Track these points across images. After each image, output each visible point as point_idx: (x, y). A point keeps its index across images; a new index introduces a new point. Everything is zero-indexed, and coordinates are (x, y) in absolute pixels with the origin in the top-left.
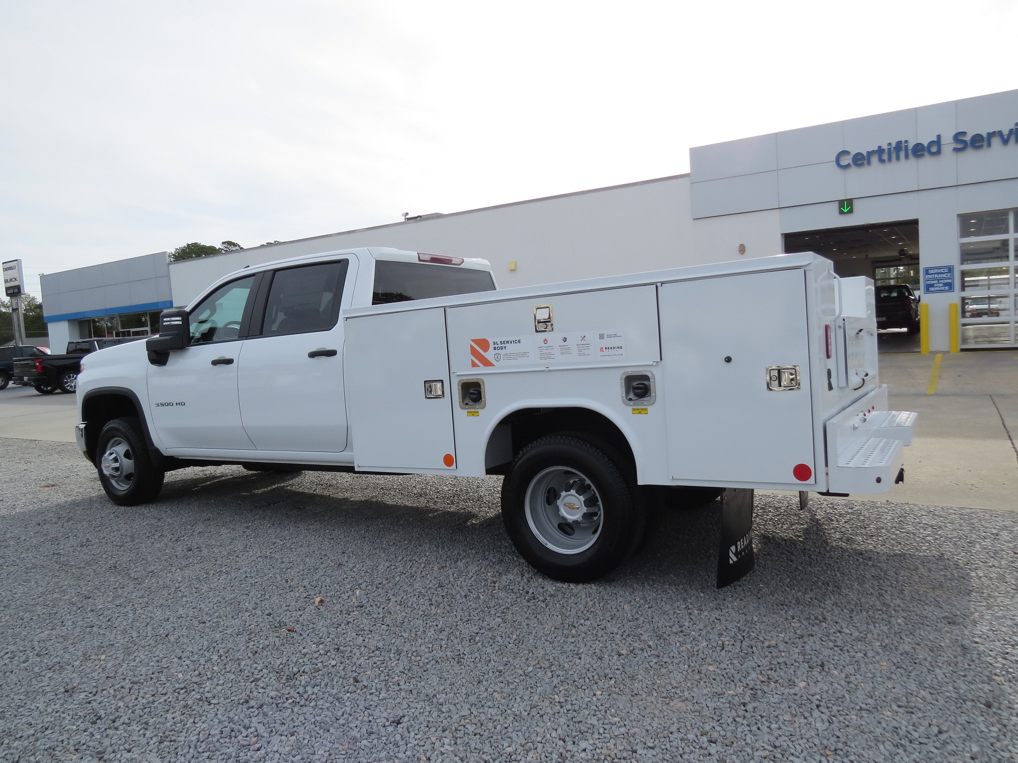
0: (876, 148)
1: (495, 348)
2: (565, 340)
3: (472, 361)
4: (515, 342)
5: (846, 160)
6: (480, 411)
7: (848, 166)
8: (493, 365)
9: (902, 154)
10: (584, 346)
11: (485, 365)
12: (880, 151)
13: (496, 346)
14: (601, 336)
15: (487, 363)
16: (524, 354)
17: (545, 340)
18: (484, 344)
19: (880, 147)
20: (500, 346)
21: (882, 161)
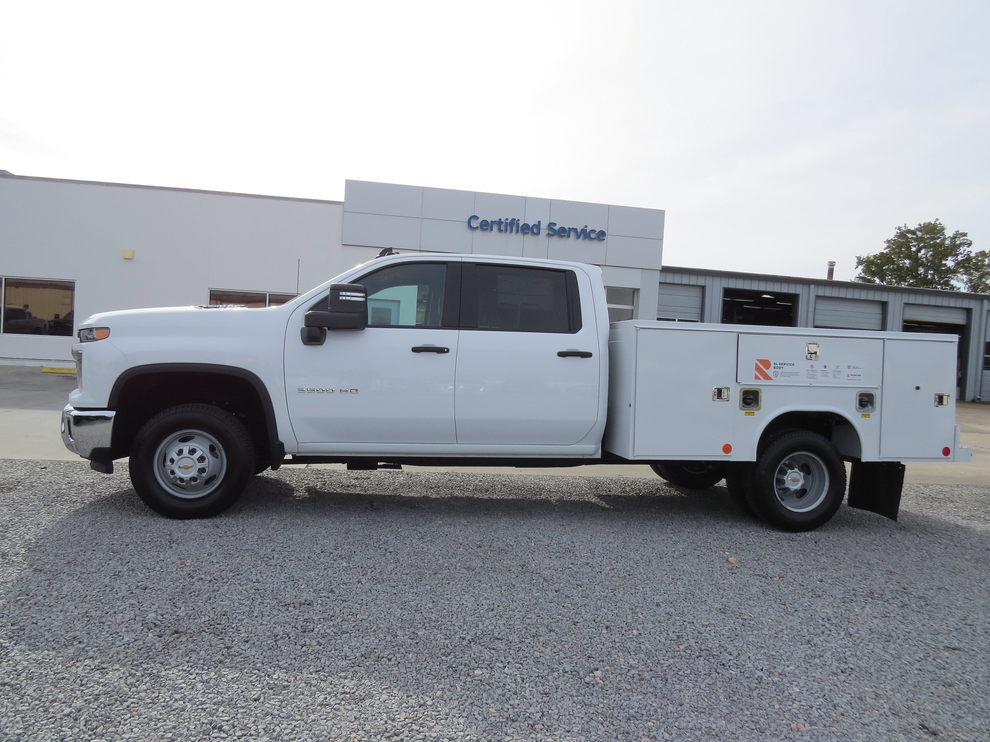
0: (497, 220)
1: (775, 368)
2: (825, 367)
3: (756, 375)
4: (790, 364)
5: (475, 224)
6: (756, 412)
7: (476, 228)
8: (771, 379)
9: (514, 229)
10: (837, 372)
11: (766, 379)
12: (499, 222)
13: (776, 366)
14: (849, 367)
15: (767, 377)
16: (796, 374)
17: (812, 366)
18: (767, 364)
19: (500, 219)
20: (779, 366)
21: (500, 230)
